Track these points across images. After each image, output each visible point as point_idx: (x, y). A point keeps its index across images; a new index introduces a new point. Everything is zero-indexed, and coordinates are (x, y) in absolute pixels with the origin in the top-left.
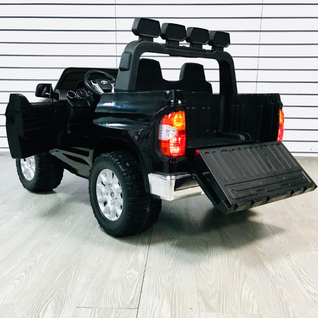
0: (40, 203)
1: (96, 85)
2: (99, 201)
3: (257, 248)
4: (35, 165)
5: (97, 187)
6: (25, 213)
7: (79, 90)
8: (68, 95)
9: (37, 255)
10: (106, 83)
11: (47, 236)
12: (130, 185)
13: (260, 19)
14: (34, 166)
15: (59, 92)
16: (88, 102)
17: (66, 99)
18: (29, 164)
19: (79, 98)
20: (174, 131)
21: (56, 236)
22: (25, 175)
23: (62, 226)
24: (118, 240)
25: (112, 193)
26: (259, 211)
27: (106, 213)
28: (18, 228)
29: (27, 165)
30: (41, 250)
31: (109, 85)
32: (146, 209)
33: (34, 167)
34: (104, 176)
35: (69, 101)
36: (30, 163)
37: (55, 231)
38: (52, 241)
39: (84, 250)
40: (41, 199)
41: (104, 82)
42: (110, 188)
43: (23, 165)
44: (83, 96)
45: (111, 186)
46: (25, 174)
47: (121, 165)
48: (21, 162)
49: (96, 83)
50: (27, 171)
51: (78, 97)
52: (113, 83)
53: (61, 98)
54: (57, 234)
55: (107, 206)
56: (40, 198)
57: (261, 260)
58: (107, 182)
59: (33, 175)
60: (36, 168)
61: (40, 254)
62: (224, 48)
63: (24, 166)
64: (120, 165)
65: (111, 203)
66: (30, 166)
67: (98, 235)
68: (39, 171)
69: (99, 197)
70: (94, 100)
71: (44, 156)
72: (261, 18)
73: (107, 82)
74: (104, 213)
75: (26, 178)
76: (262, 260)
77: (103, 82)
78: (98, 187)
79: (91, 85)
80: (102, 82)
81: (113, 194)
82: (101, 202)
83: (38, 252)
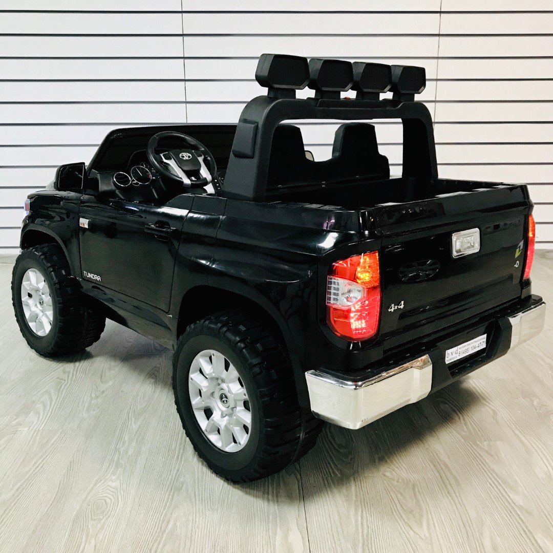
0: (66, 387)
1: (172, 163)
2: (194, 407)
3: (512, 497)
4: (51, 308)
5: (190, 380)
6: (41, 417)
7: (135, 169)
8: (115, 179)
9: (84, 547)
10: (189, 157)
11: (96, 484)
12: (267, 393)
13: (439, 14)
14: (50, 311)
15: (99, 176)
16: (154, 191)
17: (113, 188)
18: (38, 305)
19: (137, 184)
20: (359, 291)
21: (113, 484)
22: (32, 325)
23: (120, 453)
24: (238, 489)
25: (224, 396)
26: (483, 390)
27: (211, 432)
28: (33, 462)
29: (36, 305)
30: (91, 531)
31: (194, 161)
32: (298, 435)
33: (50, 314)
34: (206, 361)
35: (117, 192)
36: (40, 303)
37: (108, 467)
38: (108, 501)
39: (178, 524)
40: (66, 375)
41: (186, 156)
42: (219, 385)
43: (28, 305)
44: (144, 179)
45: (220, 381)
46: (31, 321)
47: (246, 350)
48: (23, 299)
49: (171, 159)
50: (35, 317)
51: (134, 183)
52: (201, 156)
53: (103, 187)
54: (114, 478)
55: (213, 420)
56: (64, 372)
57: (529, 531)
58: (214, 374)
59: (48, 328)
60: (54, 314)
61: (90, 543)
62: (416, 95)
63: (30, 308)
64: (244, 350)
65: (222, 414)
66: (41, 308)
67: (196, 475)
68: (60, 322)
69: (195, 401)
70: (165, 189)
71: (70, 293)
72: (440, 12)
73: (190, 155)
74: (206, 433)
75: (35, 331)
76: (531, 530)
77: (183, 157)
78: (192, 379)
79: (161, 162)
80: (180, 155)
81: (226, 397)
82: (199, 409)
83: (84, 537)
